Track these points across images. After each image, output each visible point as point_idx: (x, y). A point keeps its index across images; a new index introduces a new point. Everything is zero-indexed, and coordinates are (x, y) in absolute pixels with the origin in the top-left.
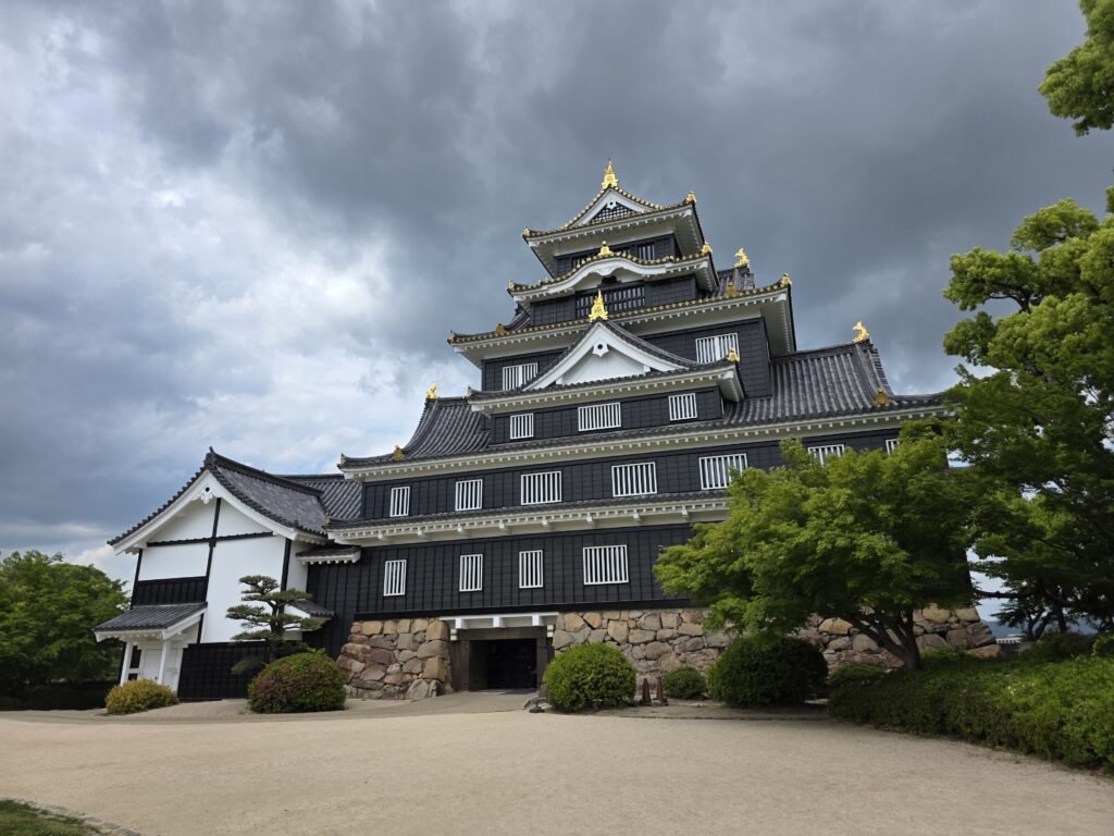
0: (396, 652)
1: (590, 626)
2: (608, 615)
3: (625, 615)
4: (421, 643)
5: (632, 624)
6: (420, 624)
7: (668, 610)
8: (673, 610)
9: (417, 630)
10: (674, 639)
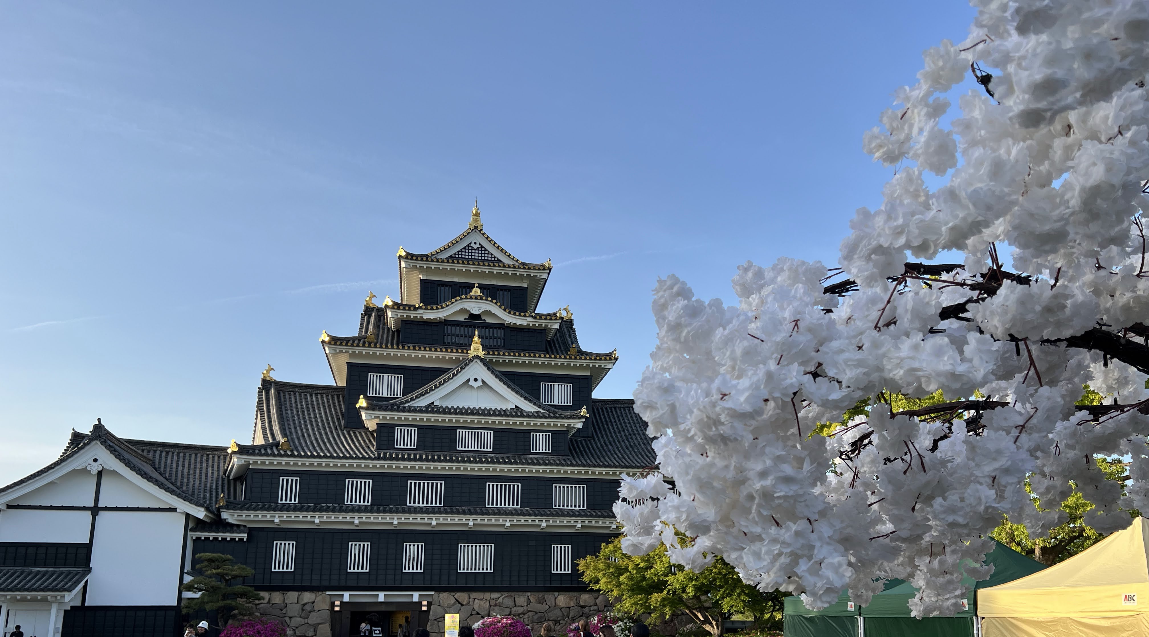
0: (287, 619)
1: (459, 602)
2: (474, 595)
3: (487, 595)
4: (310, 612)
5: (493, 603)
6: (308, 596)
7: (520, 593)
8: (524, 594)
9: (305, 601)
10: (524, 614)
